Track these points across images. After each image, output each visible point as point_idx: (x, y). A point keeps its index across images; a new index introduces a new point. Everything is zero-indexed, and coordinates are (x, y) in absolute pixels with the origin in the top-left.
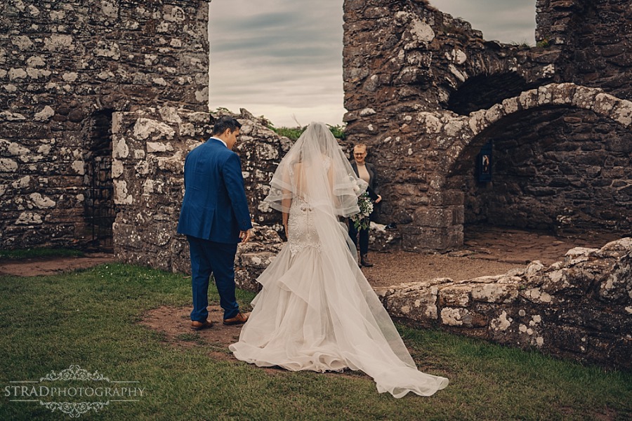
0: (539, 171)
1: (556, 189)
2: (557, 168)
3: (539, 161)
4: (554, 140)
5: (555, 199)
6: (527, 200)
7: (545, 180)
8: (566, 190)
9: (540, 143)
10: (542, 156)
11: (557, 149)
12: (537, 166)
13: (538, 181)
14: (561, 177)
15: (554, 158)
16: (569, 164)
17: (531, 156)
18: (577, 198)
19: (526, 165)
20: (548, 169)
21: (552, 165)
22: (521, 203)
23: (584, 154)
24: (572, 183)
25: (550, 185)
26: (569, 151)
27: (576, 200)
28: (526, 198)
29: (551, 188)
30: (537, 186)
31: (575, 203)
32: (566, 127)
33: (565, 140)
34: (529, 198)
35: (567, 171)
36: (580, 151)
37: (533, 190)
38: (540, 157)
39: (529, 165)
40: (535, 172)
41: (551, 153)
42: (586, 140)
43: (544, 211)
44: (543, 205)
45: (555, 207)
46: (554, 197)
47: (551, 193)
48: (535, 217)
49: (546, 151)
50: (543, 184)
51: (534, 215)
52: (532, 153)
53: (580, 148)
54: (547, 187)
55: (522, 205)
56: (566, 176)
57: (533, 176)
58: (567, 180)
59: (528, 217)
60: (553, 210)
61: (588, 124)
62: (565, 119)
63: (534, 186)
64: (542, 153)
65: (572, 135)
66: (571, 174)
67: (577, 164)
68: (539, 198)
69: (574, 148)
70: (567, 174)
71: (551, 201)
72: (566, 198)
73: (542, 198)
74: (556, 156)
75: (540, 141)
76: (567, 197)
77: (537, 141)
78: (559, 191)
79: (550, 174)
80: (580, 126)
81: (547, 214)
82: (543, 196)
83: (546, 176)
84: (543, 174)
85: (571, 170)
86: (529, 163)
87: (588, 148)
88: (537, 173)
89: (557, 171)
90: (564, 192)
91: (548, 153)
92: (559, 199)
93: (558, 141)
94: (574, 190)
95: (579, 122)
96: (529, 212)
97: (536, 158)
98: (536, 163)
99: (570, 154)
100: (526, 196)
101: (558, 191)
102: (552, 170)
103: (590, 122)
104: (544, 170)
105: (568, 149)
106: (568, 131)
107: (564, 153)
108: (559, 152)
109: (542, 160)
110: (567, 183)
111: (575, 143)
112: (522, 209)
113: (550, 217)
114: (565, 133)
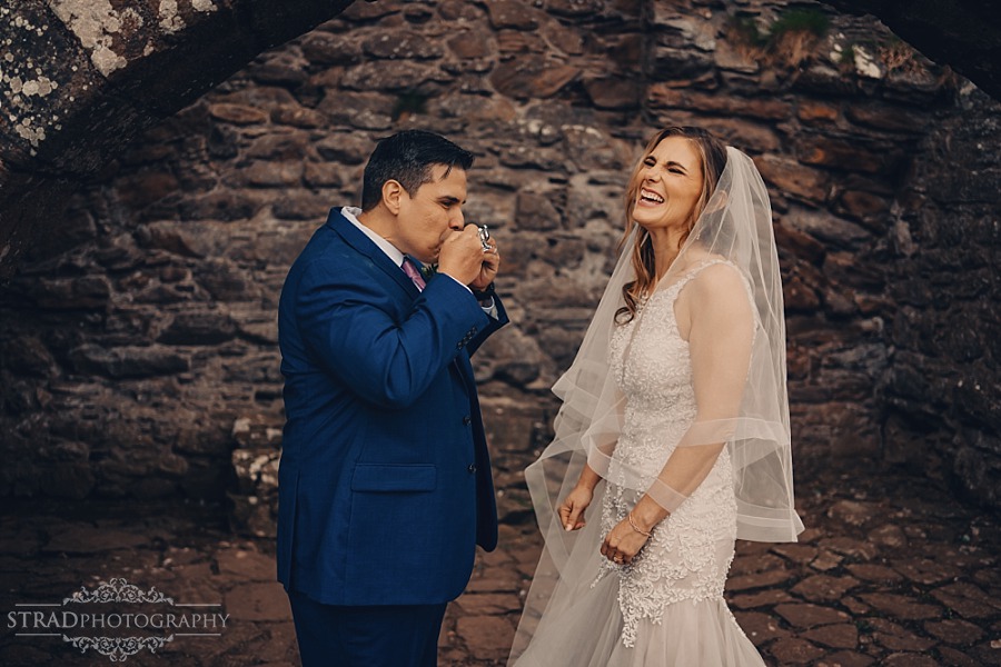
0: (120, 289)
1: (189, 353)
2: (189, 280)
3: (122, 255)
4: (173, 182)
5: (184, 388)
6: (84, 397)
7: (147, 321)
8: (226, 354)
9: (122, 191)
10: (128, 237)
11: (186, 213)
12: (112, 273)
13: (120, 325)
14: (205, 311)
15: (179, 246)
16: (234, 268)
17: (87, 237)
18: (267, 380)
19: (70, 270)
20: (153, 283)
21: (169, 270)
22: (62, 408)
23: (281, 229)
24: (247, 328)
25: (166, 339)
26: (231, 220)
27: (264, 388)
28: (81, 388)
29: (170, 350)
30: (117, 344)
31: (260, 397)
32: (217, 138)
33: (214, 182)
34: (91, 387)
35: (228, 289)
36: (267, 221)
37: (105, 357)
38: (123, 241)
39: (82, 271)
40: (106, 296)
41: (165, 226)
42: (289, 185)
43: (154, 431)
44: (148, 412)
45: (193, 415)
46: (182, 381)
47: (174, 367)
48: (121, 455)
49: (145, 220)
50: (141, 336)
51: (116, 451)
52: (93, 228)
53: (267, 212)
54: (156, 347)
55: (64, 416)
56: (222, 308)
57: (102, 310)
58: (229, 320)
59: (95, 457)
60: (183, 425)
61: (296, 132)
62: (215, 109)
63: (107, 344)
64: (128, 228)
65: (239, 166)
66: (240, 299)
67: (261, 266)
68: (129, 385)
69: (248, 211)
70: (226, 300)
71: (173, 394)
72: (227, 380)
73: (141, 385)
74: (185, 235)
75: (121, 182)
76: (232, 376)
77: (109, 183)
78: (201, 359)
79: (163, 300)
80: (266, 135)
81: (164, 442)
82: (141, 377)
83: (151, 309)
84: (137, 301)
85: (239, 286)
86: (80, 263)
87: (296, 210)
88: (115, 297)
89: (190, 289)
90: (219, 361)
91: (156, 225)
92: (203, 386)
93: (188, 186)
94: (253, 352)
95: (259, 123)
96: (99, 441)
97: (105, 244)
98: (114, 265)
99: (235, 228)
100: (78, 382)
101: (197, 358)
102: (170, 287)
103: (301, 125)
104: (139, 285)
105: (225, 212)
106: (223, 149)
107: (214, 227)
108: (191, 224)
109: (133, 251)
110: (231, 330)
111: (253, 195)
112: (70, 431)
113: (176, 450)
114: (214, 157)
